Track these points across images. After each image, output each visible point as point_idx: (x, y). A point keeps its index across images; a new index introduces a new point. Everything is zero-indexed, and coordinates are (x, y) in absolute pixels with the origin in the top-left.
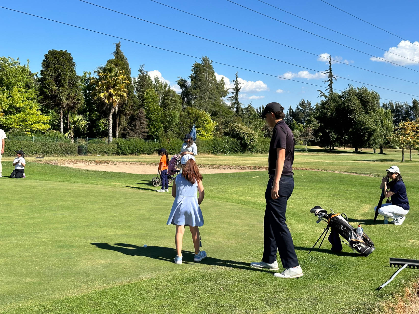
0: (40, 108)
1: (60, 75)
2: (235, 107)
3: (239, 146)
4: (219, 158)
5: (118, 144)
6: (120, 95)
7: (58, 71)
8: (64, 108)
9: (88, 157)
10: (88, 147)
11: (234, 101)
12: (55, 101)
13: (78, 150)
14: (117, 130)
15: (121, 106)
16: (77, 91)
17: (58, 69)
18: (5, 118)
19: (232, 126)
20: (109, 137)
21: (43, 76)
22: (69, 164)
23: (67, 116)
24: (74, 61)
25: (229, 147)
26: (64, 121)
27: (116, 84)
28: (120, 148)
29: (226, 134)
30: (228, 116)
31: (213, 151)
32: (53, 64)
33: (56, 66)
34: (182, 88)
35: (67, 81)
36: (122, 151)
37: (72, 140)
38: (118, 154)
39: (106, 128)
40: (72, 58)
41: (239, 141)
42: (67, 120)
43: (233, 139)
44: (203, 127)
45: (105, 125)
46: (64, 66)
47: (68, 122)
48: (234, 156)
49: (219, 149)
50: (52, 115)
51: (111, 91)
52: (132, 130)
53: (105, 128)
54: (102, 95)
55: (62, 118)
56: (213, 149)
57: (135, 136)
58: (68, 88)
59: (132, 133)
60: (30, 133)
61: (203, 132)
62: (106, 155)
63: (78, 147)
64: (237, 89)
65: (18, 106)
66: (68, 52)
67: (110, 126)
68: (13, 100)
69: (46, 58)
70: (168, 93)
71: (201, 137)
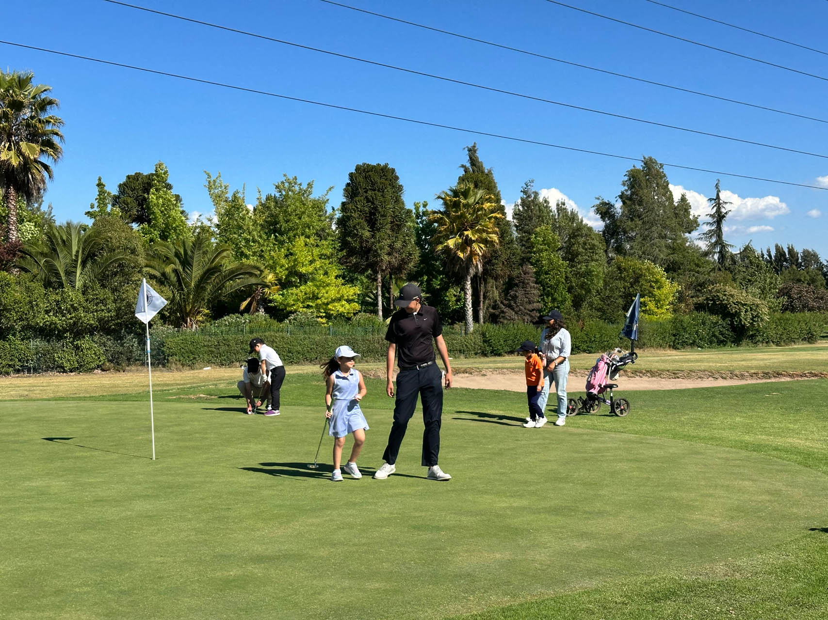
0: (340, 273)
1: (375, 209)
2: (715, 253)
3: (728, 330)
4: (688, 357)
5: (483, 335)
6: (485, 242)
7: (373, 203)
8: (383, 271)
11: (714, 240)
12: (367, 259)
14: (482, 307)
15: (488, 261)
16: (407, 238)
17: (373, 198)
18: (281, 295)
19: (710, 291)
20: (466, 323)
21: (346, 213)
23: (390, 284)
24: (401, 182)
25: (708, 335)
26: (383, 296)
27: (477, 220)
28: (489, 343)
29: (699, 307)
30: (701, 270)
31: (674, 342)
32: (364, 189)
33: (370, 192)
34: (604, 221)
35: (389, 219)
36: (493, 348)
38: (484, 354)
39: (460, 304)
40: (397, 178)
41: (728, 320)
42: (389, 293)
43: (714, 318)
44: (651, 295)
45: (458, 300)
46: (383, 192)
47: (390, 298)
48: (719, 351)
49: (687, 338)
50: (362, 283)
51: (468, 233)
52: (510, 306)
53: (458, 305)
54: (451, 243)
55: (380, 289)
56: (673, 338)
57: (516, 318)
58: (390, 233)
59: (509, 313)
60: (324, 320)
61: (651, 306)
62: (462, 357)
64: (719, 215)
65: (303, 270)
66: (390, 166)
67: (468, 301)
68: (295, 260)
69: (351, 180)
70: (577, 231)
71: (647, 316)
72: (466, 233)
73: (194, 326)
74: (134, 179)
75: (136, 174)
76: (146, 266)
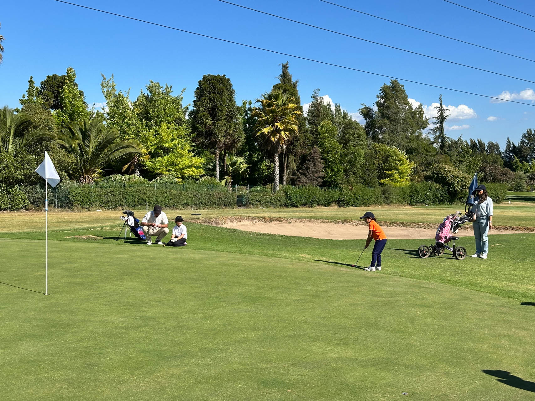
0: (192, 148)
1: (216, 106)
2: (438, 142)
3: (445, 194)
4: (421, 211)
5: (286, 192)
6: (289, 130)
7: (214, 101)
8: (220, 148)
9: (250, 209)
10: (249, 196)
11: (438, 134)
12: (210, 140)
13: (238, 201)
14: (285, 174)
15: (291, 143)
16: (237, 126)
17: (214, 98)
18: (151, 162)
19: (436, 168)
20: (274, 184)
21: (196, 108)
23: (224, 157)
24: (233, 88)
25: (433, 196)
26: (220, 166)
27: (284, 115)
28: (290, 198)
29: (427, 178)
30: (429, 153)
31: (410, 201)
32: (208, 91)
33: (212, 94)
34: (366, 119)
35: (225, 113)
36: (292, 201)
37: (230, 189)
38: (286, 206)
39: (270, 172)
40: (231, 85)
41: (446, 188)
42: (224, 163)
43: (437, 186)
44: (396, 169)
45: (269, 168)
46: (221, 94)
47: (224, 166)
48: (439, 207)
49: (419, 198)
50: (206, 155)
51: (278, 124)
52: (303, 174)
53: (269, 172)
54: (266, 130)
55: (217, 160)
56: (410, 198)
57: (308, 182)
58: (225, 122)
59: (303, 178)
60: (180, 180)
61: (396, 176)
62: (272, 207)
63: (237, 197)
64: (442, 118)
65: (166, 145)
66: (227, 77)
67: (276, 170)
68: (161, 138)
69: (200, 86)
70: (349, 125)
71: (393, 183)
72: (276, 124)
73: (91, 181)
74: (52, 79)
75: (53, 75)
76: (59, 139)
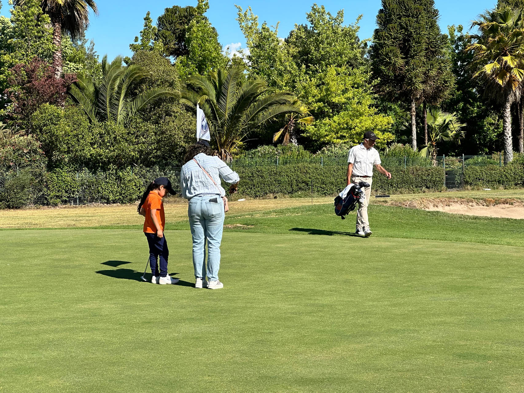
0: (374, 102)
1: (410, 35)
7: (406, 30)
8: (417, 99)
9: (467, 192)
10: (464, 173)
12: (401, 87)
13: (447, 179)
14: (522, 136)
16: (442, 65)
17: (407, 25)
18: (314, 125)
20: (505, 152)
21: (379, 40)
22: (436, 208)
23: (424, 113)
26: (418, 125)
27: (517, 44)
32: (397, 15)
33: (403, 19)
35: (424, 46)
37: (434, 161)
40: (433, 2)
42: (423, 122)
45: (497, 128)
46: (417, 17)
47: (424, 127)
50: (396, 114)
51: (507, 59)
54: (488, 68)
55: (414, 118)
58: (425, 60)
62: (501, 187)
63: (446, 174)
65: (336, 100)
67: (507, 129)
68: (327, 90)
69: (384, 6)
72: (505, 58)
73: (228, 157)
74: (172, 12)
75: (174, 7)
76: (183, 97)
